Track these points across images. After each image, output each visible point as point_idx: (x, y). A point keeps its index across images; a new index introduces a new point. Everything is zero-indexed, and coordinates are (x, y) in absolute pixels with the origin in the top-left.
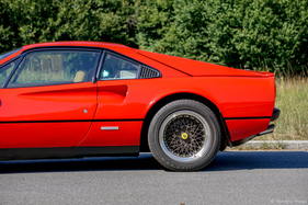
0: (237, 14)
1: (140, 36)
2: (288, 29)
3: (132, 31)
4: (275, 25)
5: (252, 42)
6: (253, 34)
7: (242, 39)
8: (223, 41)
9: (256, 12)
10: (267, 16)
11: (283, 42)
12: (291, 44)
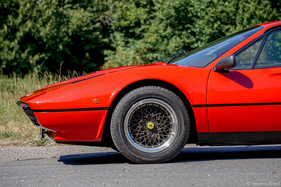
0: (230, 8)
1: (118, 36)
3: (106, 30)
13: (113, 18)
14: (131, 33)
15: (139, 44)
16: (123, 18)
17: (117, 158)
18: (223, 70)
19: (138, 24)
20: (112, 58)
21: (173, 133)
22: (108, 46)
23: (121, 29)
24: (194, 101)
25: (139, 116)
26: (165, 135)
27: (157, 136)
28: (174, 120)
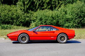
0: (47, 18)
1: (32, 21)
2: (54, 21)
3: (31, 20)
4: (53, 20)
5: (49, 23)
6: (49, 21)
7: (48, 22)
8: (45, 22)
9: (50, 18)
10: (52, 19)
11: (54, 23)
12: (55, 23)
13: (32, 19)
14: (34, 21)
15: (35, 22)
16: (33, 19)
17: (19, 43)
18: (34, 32)
19: (35, 20)
20: (31, 24)
21: (27, 40)
22: (31, 23)
23: (33, 20)
24: (30, 36)
25: (22, 37)
26: (26, 40)
27: (25, 40)
28: (27, 38)
